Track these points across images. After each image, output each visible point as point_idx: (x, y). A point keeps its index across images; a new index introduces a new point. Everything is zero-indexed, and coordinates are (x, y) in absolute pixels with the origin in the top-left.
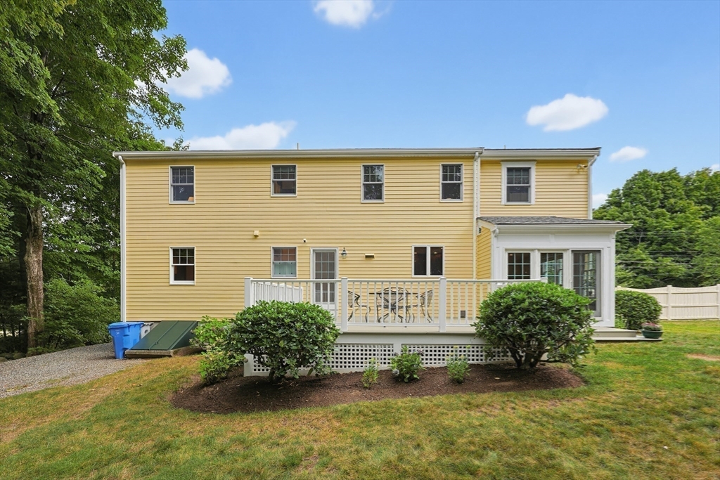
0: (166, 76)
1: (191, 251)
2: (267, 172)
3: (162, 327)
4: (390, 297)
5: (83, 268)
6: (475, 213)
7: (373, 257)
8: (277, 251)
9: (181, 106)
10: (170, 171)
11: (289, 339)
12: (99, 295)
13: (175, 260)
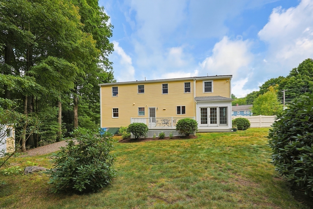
0: (108, 54)
1: (118, 109)
2: (136, 87)
3: (111, 129)
4: (165, 121)
5: (85, 113)
6: (194, 96)
7: (165, 109)
8: (139, 108)
9: (112, 63)
10: (112, 88)
11: (138, 130)
12: (91, 120)
13: (114, 112)
